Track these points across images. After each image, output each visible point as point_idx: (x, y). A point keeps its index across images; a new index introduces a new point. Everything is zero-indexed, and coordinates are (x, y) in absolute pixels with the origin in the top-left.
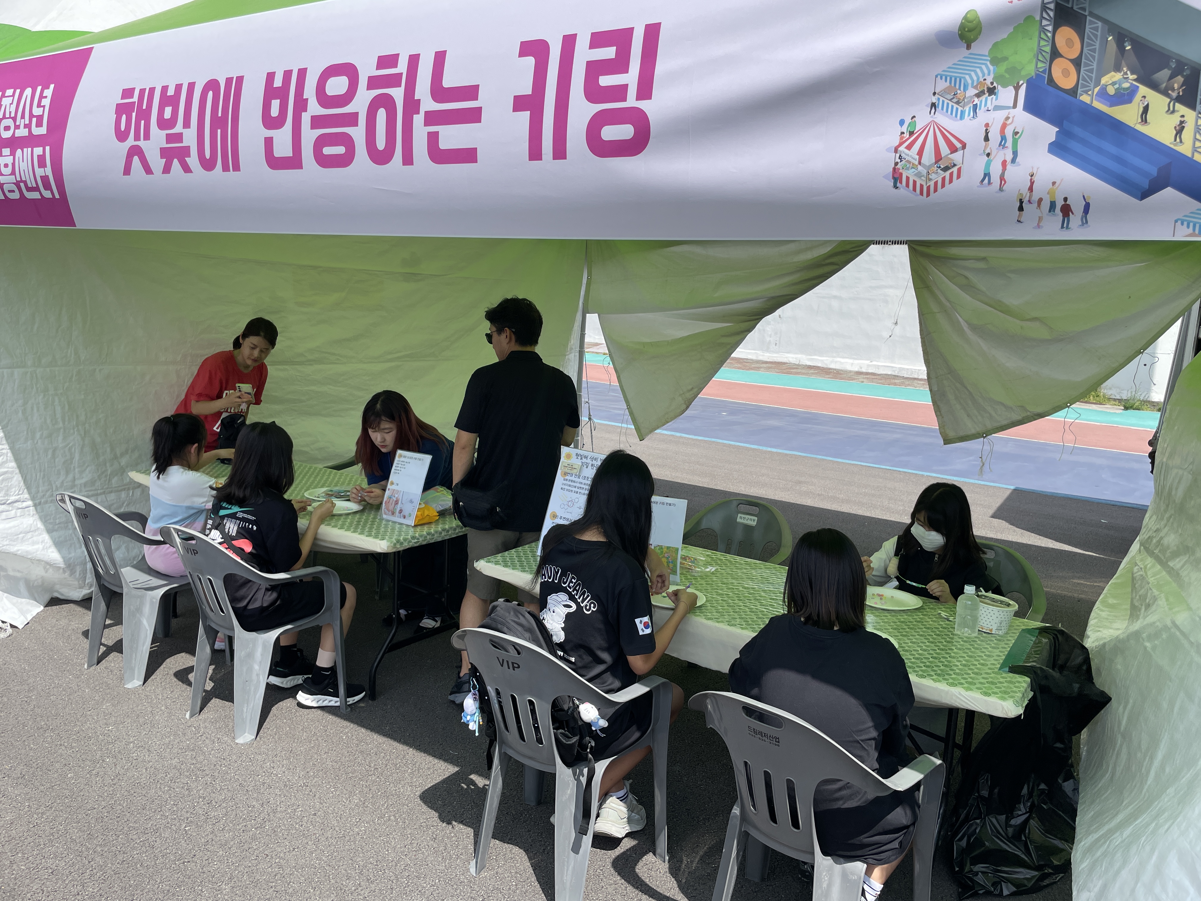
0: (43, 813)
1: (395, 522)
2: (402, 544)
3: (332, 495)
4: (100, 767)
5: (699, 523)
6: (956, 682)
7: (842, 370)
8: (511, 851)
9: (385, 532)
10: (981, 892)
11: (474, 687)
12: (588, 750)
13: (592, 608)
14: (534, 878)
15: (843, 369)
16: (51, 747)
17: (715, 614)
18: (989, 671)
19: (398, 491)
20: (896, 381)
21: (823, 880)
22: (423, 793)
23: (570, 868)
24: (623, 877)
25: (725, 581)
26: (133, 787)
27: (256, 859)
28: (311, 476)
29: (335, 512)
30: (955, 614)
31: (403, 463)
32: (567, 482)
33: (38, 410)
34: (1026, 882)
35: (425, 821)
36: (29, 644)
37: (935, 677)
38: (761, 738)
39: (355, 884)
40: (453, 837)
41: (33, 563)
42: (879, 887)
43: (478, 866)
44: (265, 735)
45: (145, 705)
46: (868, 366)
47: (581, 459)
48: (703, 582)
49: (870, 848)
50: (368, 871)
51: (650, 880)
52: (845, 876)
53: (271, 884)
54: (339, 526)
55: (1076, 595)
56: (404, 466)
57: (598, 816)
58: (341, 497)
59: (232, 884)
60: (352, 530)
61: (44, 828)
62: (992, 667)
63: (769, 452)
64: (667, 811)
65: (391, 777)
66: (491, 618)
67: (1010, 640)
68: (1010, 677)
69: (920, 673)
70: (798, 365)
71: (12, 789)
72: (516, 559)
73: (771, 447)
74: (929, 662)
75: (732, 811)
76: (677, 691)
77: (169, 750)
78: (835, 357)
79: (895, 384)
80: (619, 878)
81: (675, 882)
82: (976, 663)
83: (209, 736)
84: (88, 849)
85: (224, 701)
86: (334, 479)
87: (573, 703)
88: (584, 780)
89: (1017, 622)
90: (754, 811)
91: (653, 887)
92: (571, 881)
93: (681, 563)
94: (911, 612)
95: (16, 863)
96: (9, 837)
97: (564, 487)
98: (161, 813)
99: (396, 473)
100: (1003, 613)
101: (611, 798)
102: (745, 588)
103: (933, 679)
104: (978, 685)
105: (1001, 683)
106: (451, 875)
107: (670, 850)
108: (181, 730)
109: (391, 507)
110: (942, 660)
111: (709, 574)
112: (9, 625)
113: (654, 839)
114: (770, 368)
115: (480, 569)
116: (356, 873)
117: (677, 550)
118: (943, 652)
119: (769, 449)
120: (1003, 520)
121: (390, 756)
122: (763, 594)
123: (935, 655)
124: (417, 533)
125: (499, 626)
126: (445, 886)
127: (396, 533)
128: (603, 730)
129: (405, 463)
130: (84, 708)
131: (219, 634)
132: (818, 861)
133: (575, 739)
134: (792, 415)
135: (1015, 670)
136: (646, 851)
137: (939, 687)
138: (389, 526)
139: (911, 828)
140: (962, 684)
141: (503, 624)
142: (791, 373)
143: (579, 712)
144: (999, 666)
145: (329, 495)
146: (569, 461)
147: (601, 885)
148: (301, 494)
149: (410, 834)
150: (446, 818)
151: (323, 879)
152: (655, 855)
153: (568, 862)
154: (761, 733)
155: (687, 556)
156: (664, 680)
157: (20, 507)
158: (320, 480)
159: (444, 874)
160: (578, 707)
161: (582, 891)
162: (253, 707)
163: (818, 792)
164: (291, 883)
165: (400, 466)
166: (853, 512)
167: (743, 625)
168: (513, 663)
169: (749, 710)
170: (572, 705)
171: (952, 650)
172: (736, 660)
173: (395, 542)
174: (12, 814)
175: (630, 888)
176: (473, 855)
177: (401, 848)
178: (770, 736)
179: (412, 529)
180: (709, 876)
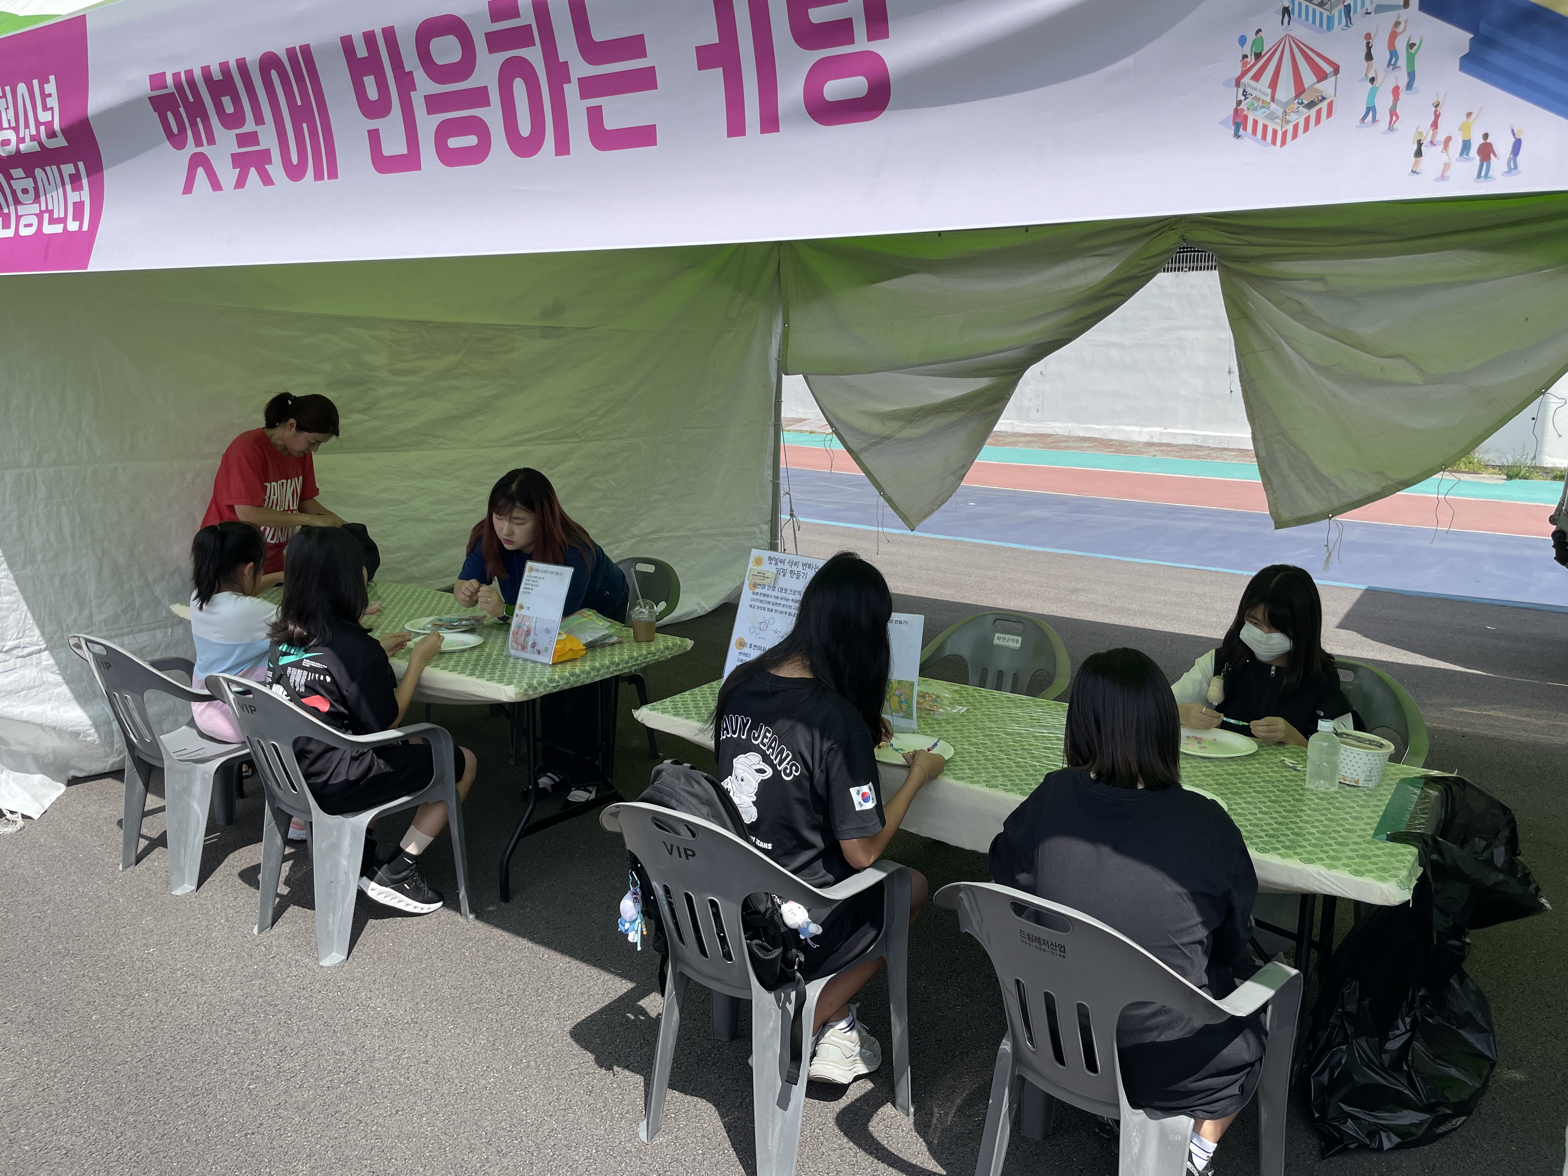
0: (56, 1071)
1: (526, 660)
2: (535, 689)
3: (442, 626)
4: (135, 1005)
5: (941, 647)
6: (1313, 857)
7: (1127, 442)
8: (695, 1106)
9: (514, 673)
10: (1353, 1146)
11: (635, 884)
12: (796, 967)
13: (794, 772)
14: (727, 1144)
15: (1128, 440)
16: (70, 979)
17: (967, 771)
18: (1359, 840)
19: (529, 618)
20: (1199, 453)
21: (1133, 1143)
22: (575, 1027)
23: (777, 1130)
24: (851, 1139)
25: (980, 725)
26: (180, 1030)
27: (345, 1127)
28: (415, 601)
29: (444, 647)
30: (1305, 761)
31: (534, 579)
32: (758, 597)
33: (38, 523)
34: (1414, 1130)
35: (577, 1067)
36: (46, 840)
37: (1282, 851)
38: (1039, 946)
39: (481, 1159)
40: (615, 1088)
41: (44, 730)
42: (1212, 1146)
43: (650, 1129)
44: (360, 953)
45: (199, 918)
46: (1161, 434)
47: (776, 564)
48: (949, 727)
49: (1199, 1096)
50: (499, 1139)
51: (888, 1142)
52: (1163, 1135)
53: (365, 1162)
54: (450, 668)
55: (1458, 729)
56: (536, 584)
57: (814, 1054)
58: (454, 627)
59: (312, 1164)
60: (468, 672)
61: (58, 1091)
62: (1362, 833)
63: (1033, 551)
64: (909, 1043)
65: (530, 1007)
66: (653, 787)
67: (1384, 795)
68: (1389, 847)
69: (1261, 845)
70: (1069, 437)
71: (16, 1038)
72: (691, 705)
73: (1036, 545)
74: (1273, 829)
75: (1001, 1047)
76: (917, 879)
77: (229, 978)
78: (1117, 424)
79: (1199, 457)
80: (846, 1140)
81: (924, 1143)
82: (1340, 829)
83: (283, 958)
84: (116, 1119)
85: (305, 909)
86: (446, 604)
87: (773, 902)
88: (791, 1008)
89: (1392, 769)
90: (1032, 1049)
91: (893, 1151)
92: (779, 1147)
93: (918, 703)
94: (1241, 760)
95: (17, 1142)
96: (8, 1105)
97: (753, 603)
98: (217, 1066)
99: (526, 593)
100: (1374, 758)
101: (831, 1030)
102: (1008, 734)
103: (1280, 854)
104: (1345, 861)
105: (1377, 856)
106: (613, 1142)
107: (916, 1098)
108: (246, 950)
109: (521, 640)
110: (1291, 826)
111: (958, 717)
112: (20, 815)
113: (893, 1083)
114: (1032, 442)
115: (642, 720)
116: (483, 1143)
117: (912, 684)
118: (1291, 815)
119: (1034, 548)
120: (1352, 630)
121: (529, 977)
122: (1033, 742)
123: (1280, 820)
124: (557, 674)
125: (666, 799)
126: (604, 1158)
127: (528, 674)
128: (815, 938)
129: (537, 579)
130: (117, 924)
131: (293, 820)
132: (1125, 1117)
133: (777, 952)
134: (1063, 502)
135: (1395, 838)
136: (883, 1101)
137: (1289, 865)
138: (519, 665)
139: (1257, 1066)
140: (1321, 859)
141: (671, 795)
142: (1059, 448)
143: (781, 915)
144: (1373, 832)
145: (437, 626)
146: (760, 568)
147: (821, 1151)
148: (401, 626)
149: (557, 1086)
150: (605, 1062)
151: (437, 1153)
152: (894, 1106)
153: (773, 1122)
154: (1038, 940)
155: (927, 693)
156: (899, 866)
157: (21, 654)
158: (427, 607)
159: (604, 1141)
160: (780, 907)
161: (795, 1161)
162: (341, 918)
163: (1123, 1019)
164: (393, 1160)
165: (531, 583)
166: (1149, 628)
167: (1007, 786)
168: (685, 850)
169: (1019, 907)
170: (771, 906)
171: (1302, 811)
172: (999, 836)
173: (526, 686)
174: (15, 1074)
175: (861, 1154)
176: (644, 1113)
177: (544, 1106)
178: (1052, 944)
179: (550, 669)
180: (971, 1133)
